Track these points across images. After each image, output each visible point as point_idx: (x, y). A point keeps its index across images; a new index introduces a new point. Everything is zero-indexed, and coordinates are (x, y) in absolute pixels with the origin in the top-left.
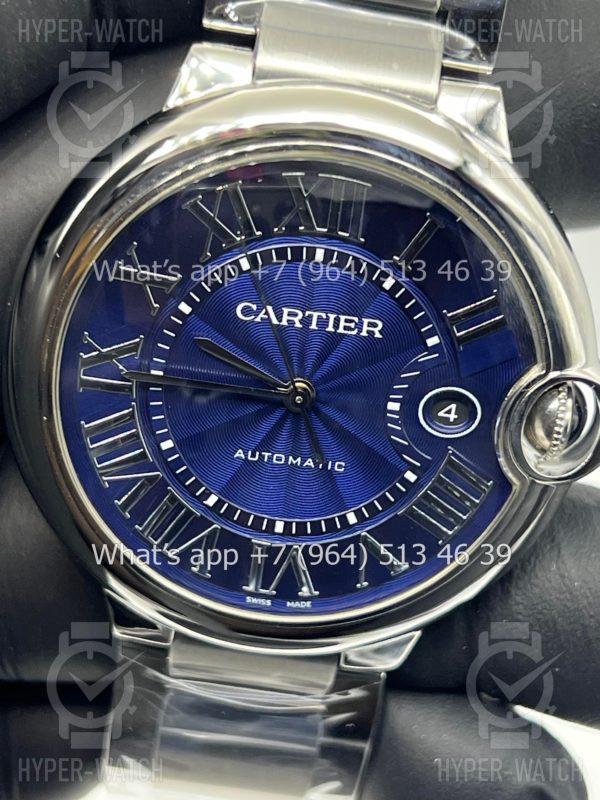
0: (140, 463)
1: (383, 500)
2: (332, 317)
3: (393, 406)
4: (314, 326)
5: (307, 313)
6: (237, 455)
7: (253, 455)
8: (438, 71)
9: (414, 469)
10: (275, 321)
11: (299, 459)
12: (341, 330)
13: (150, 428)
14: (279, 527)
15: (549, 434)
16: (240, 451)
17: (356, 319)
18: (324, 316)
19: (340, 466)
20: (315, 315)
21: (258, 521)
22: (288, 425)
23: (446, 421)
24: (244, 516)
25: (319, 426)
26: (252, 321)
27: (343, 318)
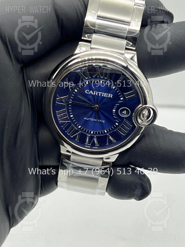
0: (67, 119)
1: (112, 128)
2: (103, 93)
3: (114, 111)
4: (100, 95)
5: (98, 92)
7: (88, 119)
8: (124, 49)
9: (118, 123)
10: (92, 94)
11: (96, 120)
12: (105, 96)
13: (69, 113)
14: (92, 132)
15: (143, 117)
16: (85, 118)
17: (108, 94)
19: (104, 121)
20: (100, 93)
21: (88, 131)
22: (94, 113)
23: (124, 114)
24: (86, 130)
25: (100, 113)
26: (88, 94)
27: (105, 94)
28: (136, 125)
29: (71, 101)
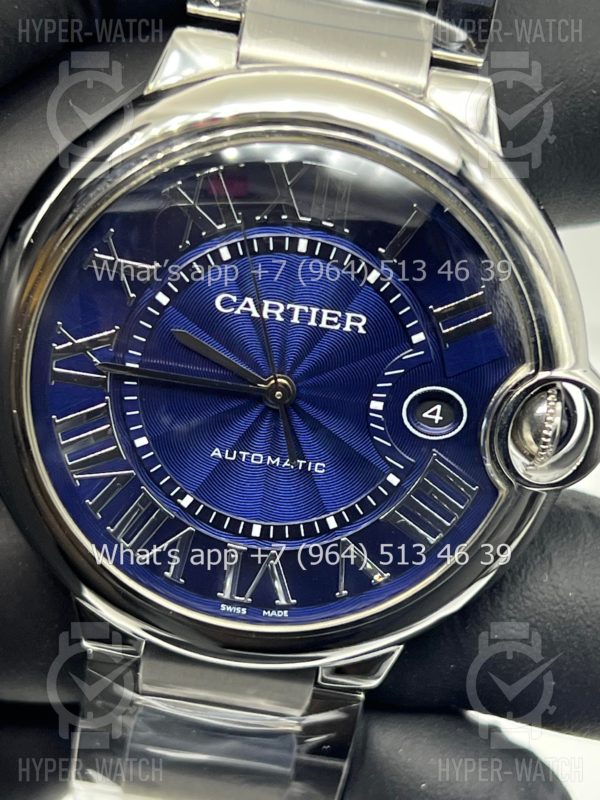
0: (112, 461)
1: (364, 504)
2: (315, 310)
3: (377, 405)
4: (295, 320)
5: (289, 306)
6: (214, 454)
7: (231, 455)
8: (427, 62)
9: (397, 472)
10: (255, 314)
11: (278, 460)
12: (323, 325)
13: (124, 423)
14: (256, 531)
15: (537, 439)
16: (217, 449)
17: (339, 314)
18: (306, 309)
19: (320, 468)
20: (297, 308)
21: (235, 523)
22: (266, 424)
23: (431, 422)
24: (220, 519)
26: (232, 314)
27: (325, 312)
28: (498, 482)
29: (134, 359)
